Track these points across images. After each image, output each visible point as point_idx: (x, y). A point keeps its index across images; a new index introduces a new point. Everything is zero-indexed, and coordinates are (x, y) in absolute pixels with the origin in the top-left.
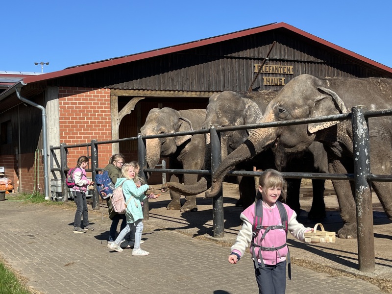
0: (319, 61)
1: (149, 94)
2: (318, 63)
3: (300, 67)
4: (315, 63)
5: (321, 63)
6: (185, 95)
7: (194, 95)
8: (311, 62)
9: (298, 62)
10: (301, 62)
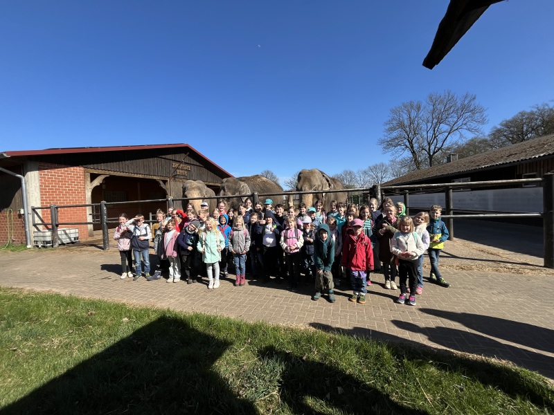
1: (112, 173)
2: (200, 166)
3: (193, 167)
6: (136, 176)
7: (141, 176)
8: (197, 166)
9: (192, 164)
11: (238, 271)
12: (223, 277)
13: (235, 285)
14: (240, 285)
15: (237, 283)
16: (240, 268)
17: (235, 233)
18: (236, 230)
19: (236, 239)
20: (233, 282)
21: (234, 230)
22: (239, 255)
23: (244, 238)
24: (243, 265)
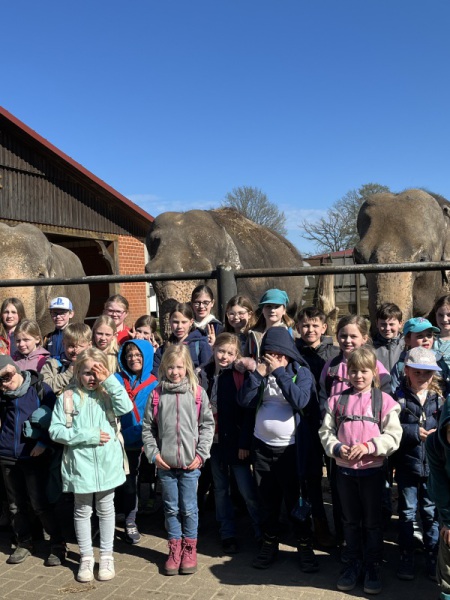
0: (36, 171)
2: (34, 175)
3: (11, 178)
4: (29, 174)
5: (38, 176)
8: (25, 173)
9: (8, 169)
10: (12, 170)
11: (175, 525)
12: (123, 544)
13: (164, 571)
14: (181, 572)
15: (172, 566)
16: (182, 517)
17: (166, 400)
18: (170, 391)
19: (169, 420)
20: (160, 560)
21: (161, 391)
22: (178, 472)
23: (195, 417)
24: (192, 508)
